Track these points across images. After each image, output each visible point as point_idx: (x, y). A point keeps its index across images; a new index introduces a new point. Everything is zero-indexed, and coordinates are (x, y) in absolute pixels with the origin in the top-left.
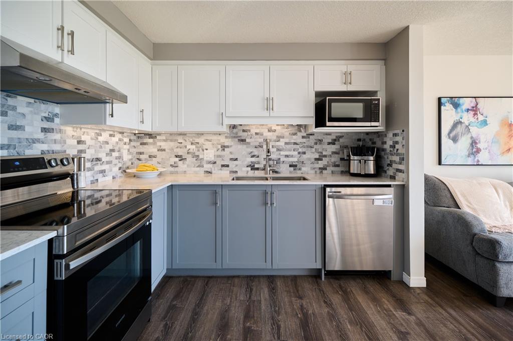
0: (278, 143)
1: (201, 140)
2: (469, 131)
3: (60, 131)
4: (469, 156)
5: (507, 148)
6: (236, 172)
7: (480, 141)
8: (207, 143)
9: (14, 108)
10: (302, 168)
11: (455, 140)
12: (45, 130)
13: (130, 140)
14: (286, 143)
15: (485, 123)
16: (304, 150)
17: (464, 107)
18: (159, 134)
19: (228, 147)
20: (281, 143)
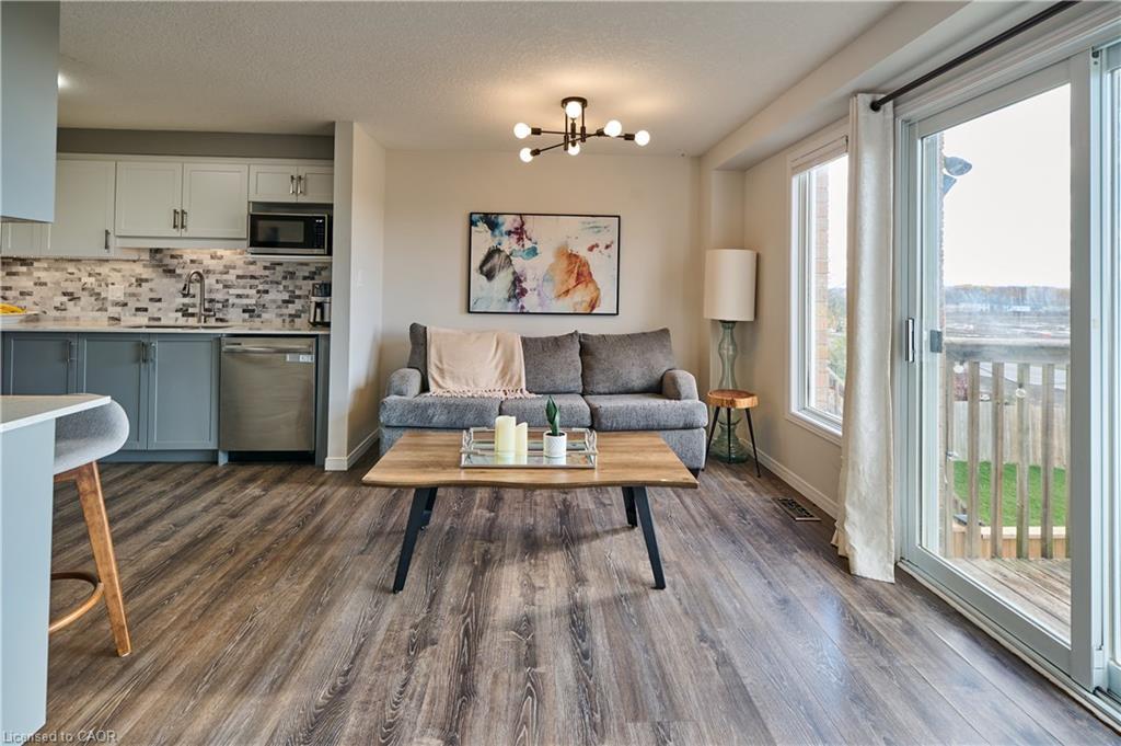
0: (225, 277)
1: (104, 270)
2: (511, 264)
4: (509, 300)
5: (565, 289)
6: (159, 319)
7: (525, 278)
8: (114, 274)
10: (263, 315)
11: (490, 275)
14: (238, 277)
15: (533, 252)
16: (266, 287)
17: (504, 228)
18: (38, 260)
19: (146, 280)
20: (231, 277)
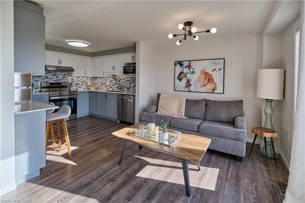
0: (124, 80)
1: (106, 79)
2: (187, 76)
3: (67, 77)
4: (186, 87)
5: (204, 84)
6: (114, 89)
7: (191, 81)
8: (108, 80)
9: (57, 74)
11: (180, 80)
12: (63, 78)
13: (91, 79)
14: (126, 80)
15: (193, 72)
17: (184, 66)
18: (98, 77)
19: (112, 81)
20: (125, 80)
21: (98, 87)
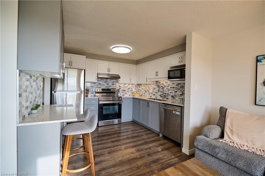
0: (168, 88)
1: (149, 86)
3: (115, 84)
6: (157, 97)
8: (151, 87)
10: (176, 98)
12: (112, 84)
13: (136, 86)
14: (171, 88)
16: (177, 90)
18: (142, 84)
19: (155, 88)
20: (169, 88)
21: (142, 94)
